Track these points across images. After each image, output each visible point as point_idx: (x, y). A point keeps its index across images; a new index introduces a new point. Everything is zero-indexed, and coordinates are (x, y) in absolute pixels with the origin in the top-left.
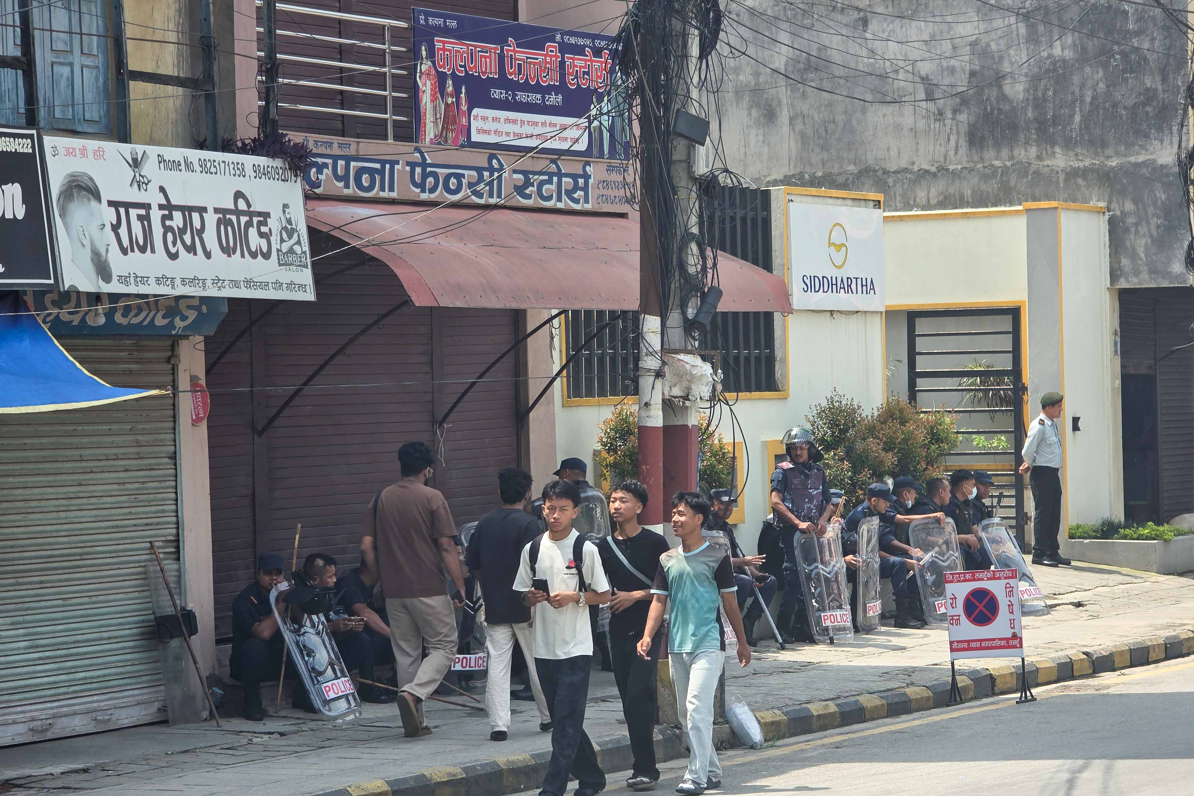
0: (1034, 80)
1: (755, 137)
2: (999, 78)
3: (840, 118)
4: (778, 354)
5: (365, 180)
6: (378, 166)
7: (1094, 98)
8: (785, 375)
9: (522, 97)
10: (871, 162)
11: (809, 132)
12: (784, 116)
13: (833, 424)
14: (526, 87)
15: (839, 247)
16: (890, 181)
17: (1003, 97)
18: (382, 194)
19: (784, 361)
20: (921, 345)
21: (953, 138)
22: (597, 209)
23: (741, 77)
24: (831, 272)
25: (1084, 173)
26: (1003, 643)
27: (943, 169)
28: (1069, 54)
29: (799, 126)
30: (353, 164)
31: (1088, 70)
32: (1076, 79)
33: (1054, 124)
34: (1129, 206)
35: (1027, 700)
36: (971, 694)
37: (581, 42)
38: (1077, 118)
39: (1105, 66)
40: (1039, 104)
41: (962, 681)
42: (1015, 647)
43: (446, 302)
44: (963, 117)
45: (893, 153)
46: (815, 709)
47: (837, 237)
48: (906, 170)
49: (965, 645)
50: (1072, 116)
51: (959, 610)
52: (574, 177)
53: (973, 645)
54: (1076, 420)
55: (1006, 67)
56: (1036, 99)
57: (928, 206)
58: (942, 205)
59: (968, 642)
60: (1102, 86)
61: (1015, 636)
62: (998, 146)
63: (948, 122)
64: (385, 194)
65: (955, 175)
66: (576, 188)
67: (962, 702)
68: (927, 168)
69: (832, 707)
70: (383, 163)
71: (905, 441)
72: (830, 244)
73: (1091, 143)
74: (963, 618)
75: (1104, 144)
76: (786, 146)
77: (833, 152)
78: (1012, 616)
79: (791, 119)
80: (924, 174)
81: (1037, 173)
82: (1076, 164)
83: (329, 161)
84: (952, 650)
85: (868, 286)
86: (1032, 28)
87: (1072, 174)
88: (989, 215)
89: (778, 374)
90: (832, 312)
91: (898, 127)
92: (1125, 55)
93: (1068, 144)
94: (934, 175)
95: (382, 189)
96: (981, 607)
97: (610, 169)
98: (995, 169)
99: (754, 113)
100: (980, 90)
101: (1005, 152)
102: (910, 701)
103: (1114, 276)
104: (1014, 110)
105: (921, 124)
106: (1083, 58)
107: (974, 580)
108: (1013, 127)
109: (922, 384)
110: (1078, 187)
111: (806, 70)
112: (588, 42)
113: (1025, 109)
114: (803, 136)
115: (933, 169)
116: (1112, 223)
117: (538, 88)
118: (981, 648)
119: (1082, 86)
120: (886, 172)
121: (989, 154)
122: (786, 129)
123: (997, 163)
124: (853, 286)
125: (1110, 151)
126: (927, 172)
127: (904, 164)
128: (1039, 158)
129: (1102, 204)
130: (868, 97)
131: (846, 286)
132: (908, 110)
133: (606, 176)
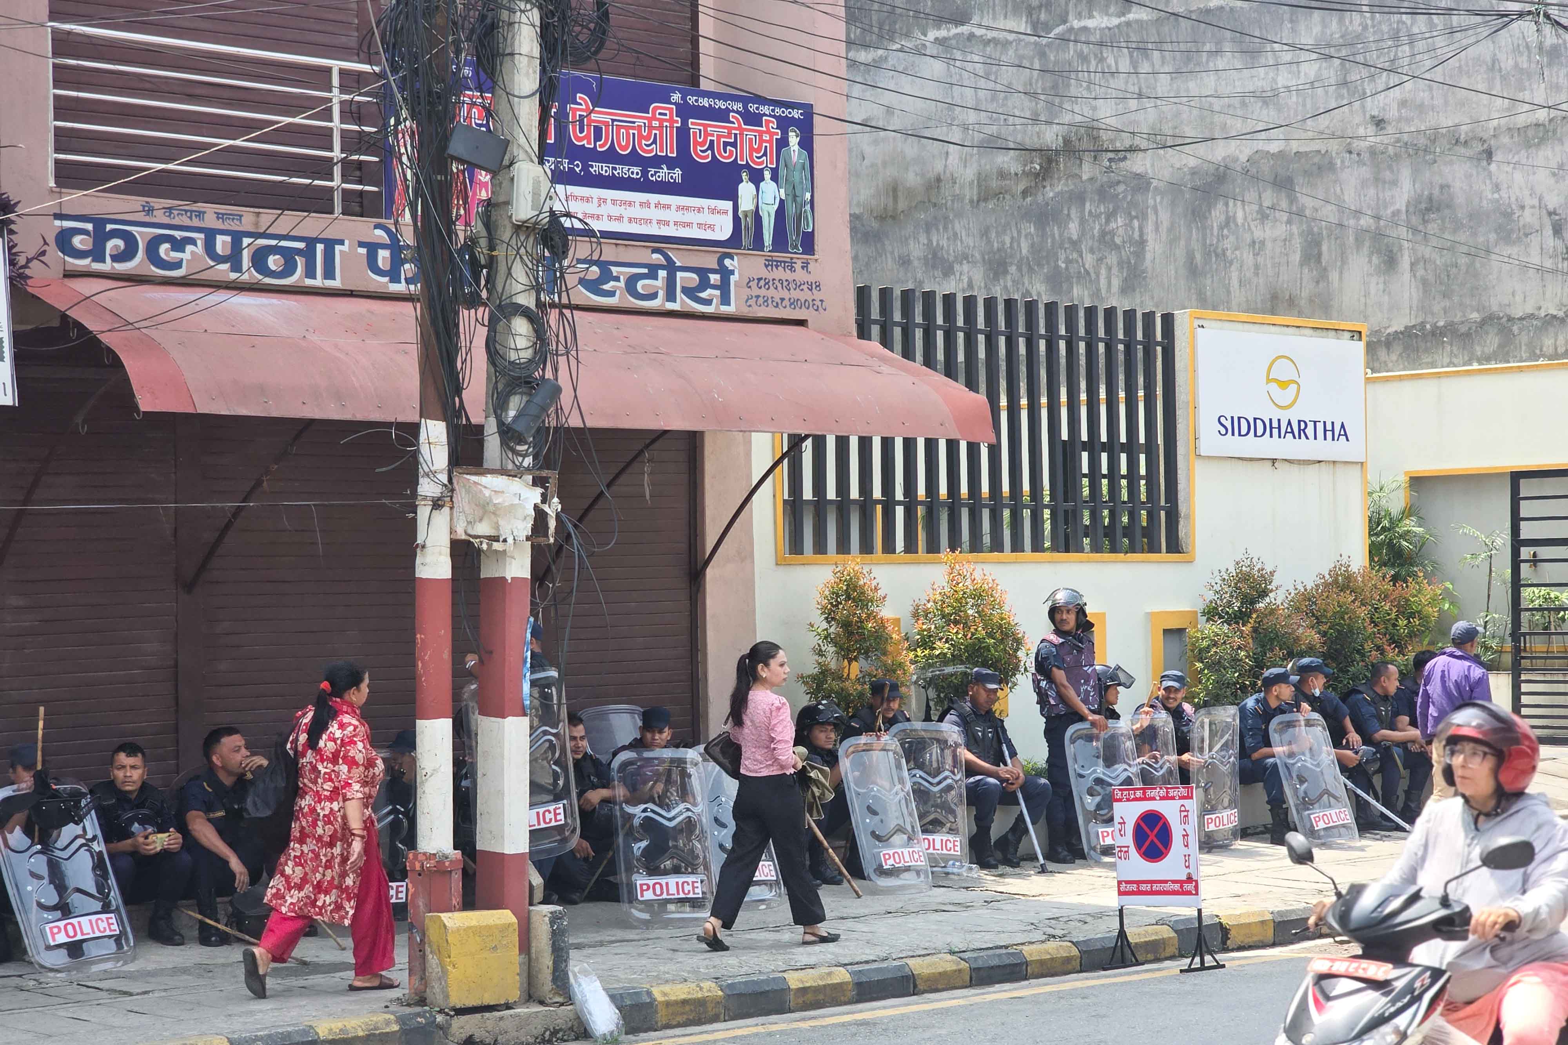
1: (1375, 285)
3: (1463, 261)
4: (1182, 508)
5: (274, 262)
6: (301, 245)
8: (1191, 534)
9: (597, 168)
10: (1495, 308)
11: (1431, 278)
12: (1405, 262)
14: (611, 156)
15: (1283, 385)
16: (1515, 329)
18: (309, 282)
19: (1188, 517)
20: (1525, 508)
22: (746, 312)
23: (1362, 222)
24: (1268, 413)
26: (1177, 887)
29: (1420, 272)
30: (246, 241)
35: (1203, 968)
36: (1172, 950)
37: (721, 104)
42: (1189, 893)
43: (204, 407)
45: (1519, 298)
47: (1283, 371)
48: (1532, 316)
49: (1134, 887)
51: (1128, 840)
52: (703, 273)
53: (1143, 887)
57: (1555, 355)
59: (1138, 882)
61: (1190, 879)
64: (319, 282)
66: (704, 284)
68: (1555, 313)
70: (311, 242)
72: (1269, 381)
74: (1133, 850)
76: (1406, 295)
77: (1456, 299)
78: (1186, 851)
79: (1412, 265)
80: (1551, 320)
83: (199, 237)
84: (1121, 893)
85: (1337, 432)
89: (1182, 534)
90: (1274, 461)
91: (1523, 267)
95: (310, 275)
96: (1152, 836)
97: (771, 264)
99: (1375, 260)
102: (1027, 963)
105: (1548, 264)
107: (1144, 798)
111: (1428, 210)
112: (738, 106)
114: (1425, 282)
115: (1561, 314)
117: (634, 158)
120: (1510, 319)
122: (1407, 276)
124: (1310, 431)
126: (1554, 317)
127: (1529, 309)
130: (1493, 237)
131: (1300, 430)
132: (1535, 251)
133: (764, 273)
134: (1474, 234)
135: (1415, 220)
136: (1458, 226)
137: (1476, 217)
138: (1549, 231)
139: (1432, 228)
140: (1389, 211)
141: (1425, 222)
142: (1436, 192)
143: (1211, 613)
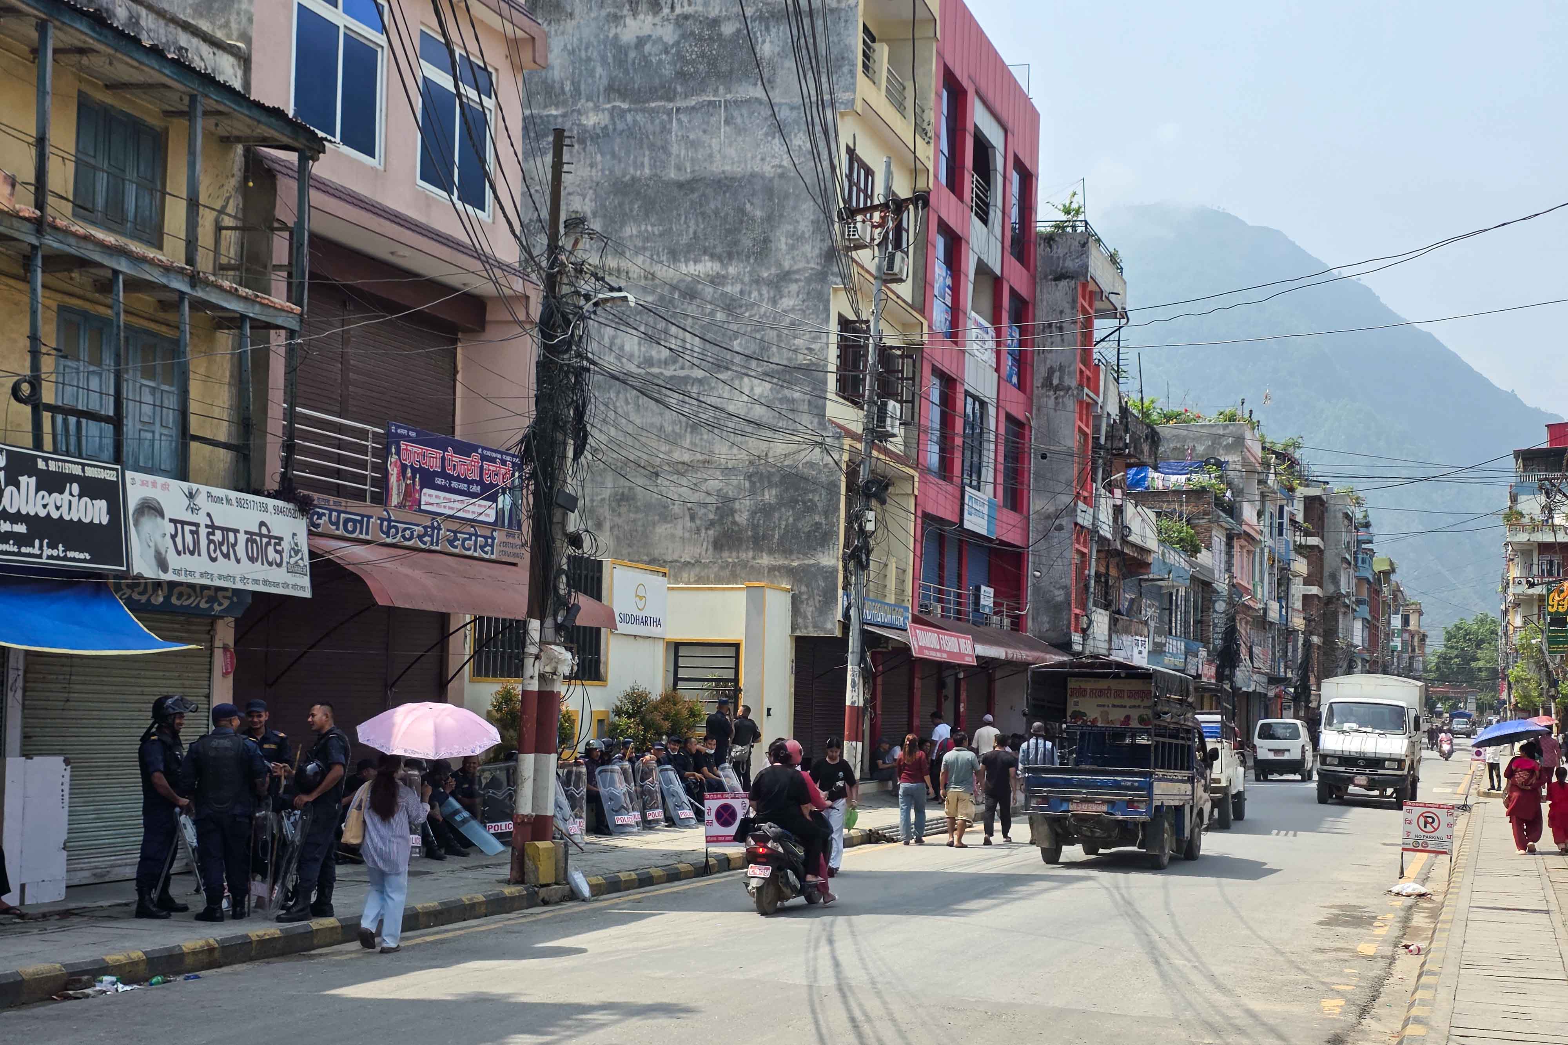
0: (753, 513)
2: (733, 512)
3: (640, 529)
4: (603, 659)
5: (350, 526)
6: (359, 518)
7: (786, 526)
8: (606, 672)
9: (454, 484)
11: (621, 536)
12: (607, 525)
13: (634, 703)
14: (458, 479)
15: (641, 598)
17: (734, 523)
18: (361, 536)
19: (606, 663)
20: (682, 662)
21: (705, 544)
22: (499, 559)
24: (636, 612)
25: (779, 568)
27: (697, 561)
28: (773, 501)
29: (616, 532)
30: (342, 515)
31: (783, 510)
32: (776, 515)
33: (763, 539)
34: (804, 589)
36: (717, 869)
37: (494, 455)
38: (776, 537)
39: (793, 508)
40: (755, 527)
41: (712, 861)
43: (399, 604)
44: (711, 532)
45: (670, 551)
46: (623, 876)
47: (641, 593)
48: (676, 561)
49: (715, 839)
50: (773, 536)
51: (712, 817)
52: (486, 538)
53: (720, 839)
54: (769, 710)
55: (737, 505)
56: (753, 525)
57: (689, 583)
58: (696, 582)
59: (717, 837)
60: (791, 520)
62: (730, 549)
63: (703, 535)
64: (363, 537)
65: (705, 566)
66: (486, 545)
67: (711, 874)
68: (689, 560)
69: (634, 876)
70: (363, 516)
71: (676, 715)
72: (637, 596)
73: (784, 552)
74: (715, 821)
75: (791, 552)
79: (611, 528)
80: (687, 564)
81: (752, 566)
82: (774, 563)
83: (326, 512)
84: (707, 842)
85: (657, 623)
86: (753, 483)
87: (772, 569)
88: (724, 589)
89: (602, 670)
90: (635, 636)
91: (673, 536)
92: (804, 503)
93: (771, 552)
94: (693, 565)
95: (361, 533)
96: (726, 815)
97: (508, 535)
98: (728, 564)
100: (722, 517)
101: (734, 554)
102: (680, 873)
103: (793, 629)
104: (741, 531)
105: (687, 535)
106: (781, 503)
108: (740, 540)
109: (681, 684)
110: (775, 576)
111: (621, 500)
112: (499, 456)
113: (747, 530)
114: (618, 538)
115: (693, 561)
116: (794, 599)
117: (465, 481)
118: (725, 841)
119: (780, 518)
121: (725, 554)
122: (608, 533)
123: (730, 560)
124: (649, 622)
125: (793, 557)
126: (689, 563)
127: (676, 557)
128: (754, 558)
129: (789, 587)
130: (657, 518)
131: (644, 621)
132: (680, 527)
133: (505, 540)
134: (647, 515)
135: (614, 504)
136: (638, 510)
137: (648, 507)
138: (688, 518)
139: (623, 510)
140: (599, 498)
141: (619, 506)
142: (626, 491)
143: (618, 712)
